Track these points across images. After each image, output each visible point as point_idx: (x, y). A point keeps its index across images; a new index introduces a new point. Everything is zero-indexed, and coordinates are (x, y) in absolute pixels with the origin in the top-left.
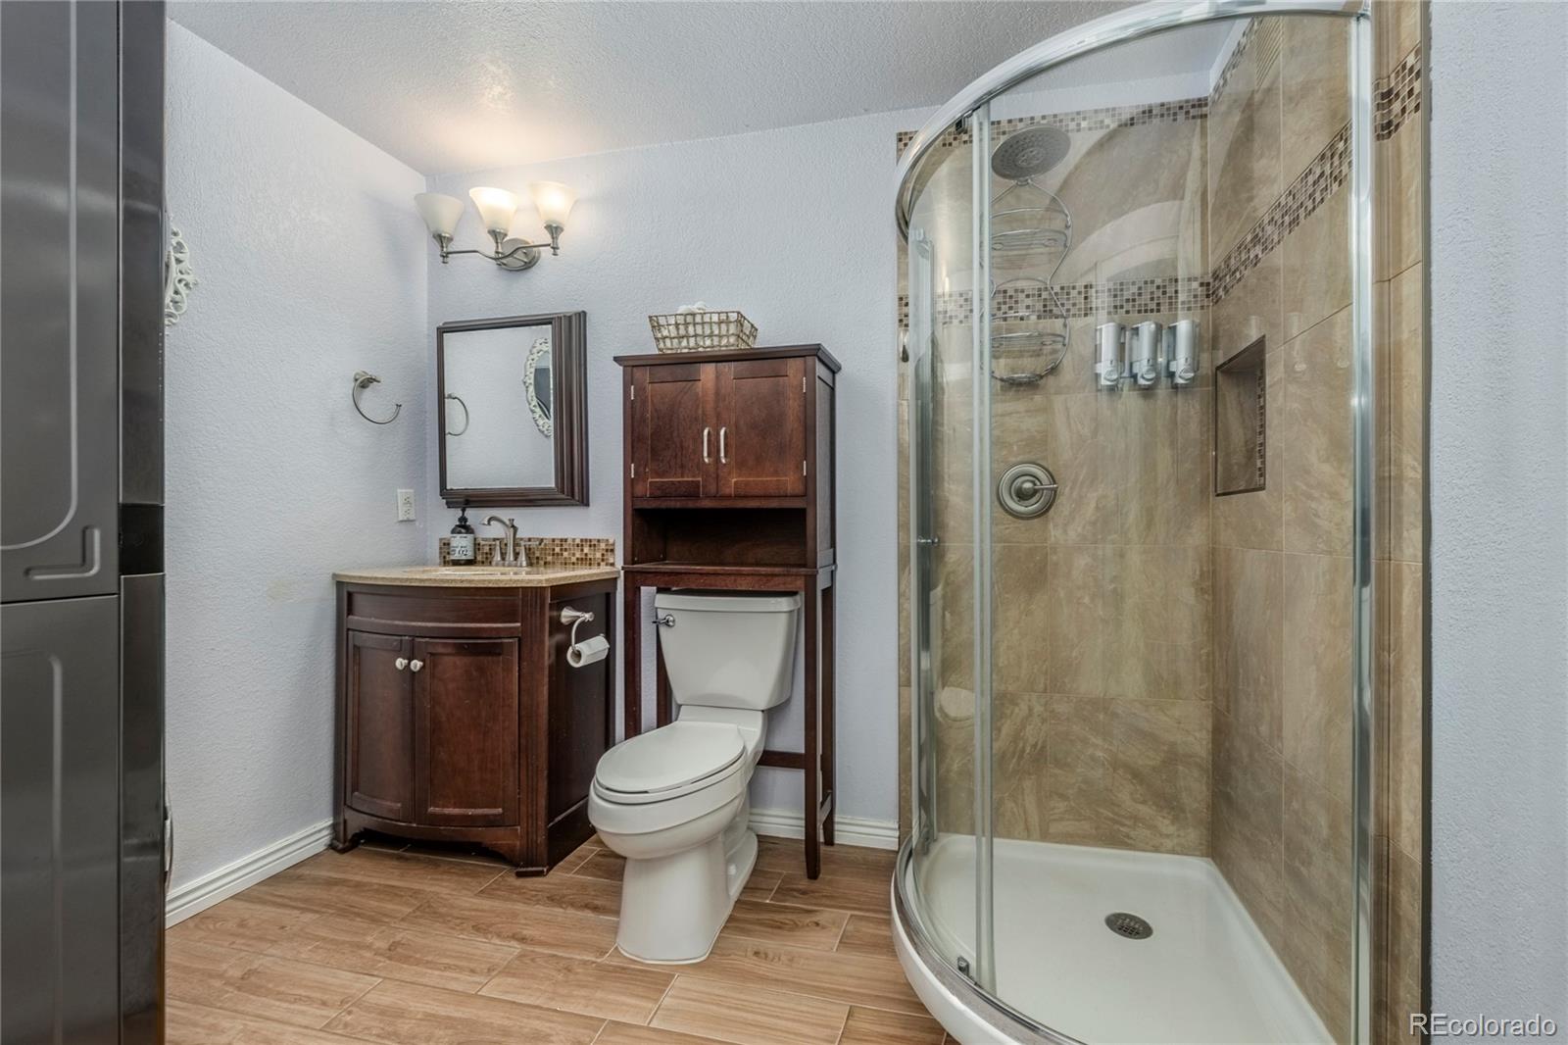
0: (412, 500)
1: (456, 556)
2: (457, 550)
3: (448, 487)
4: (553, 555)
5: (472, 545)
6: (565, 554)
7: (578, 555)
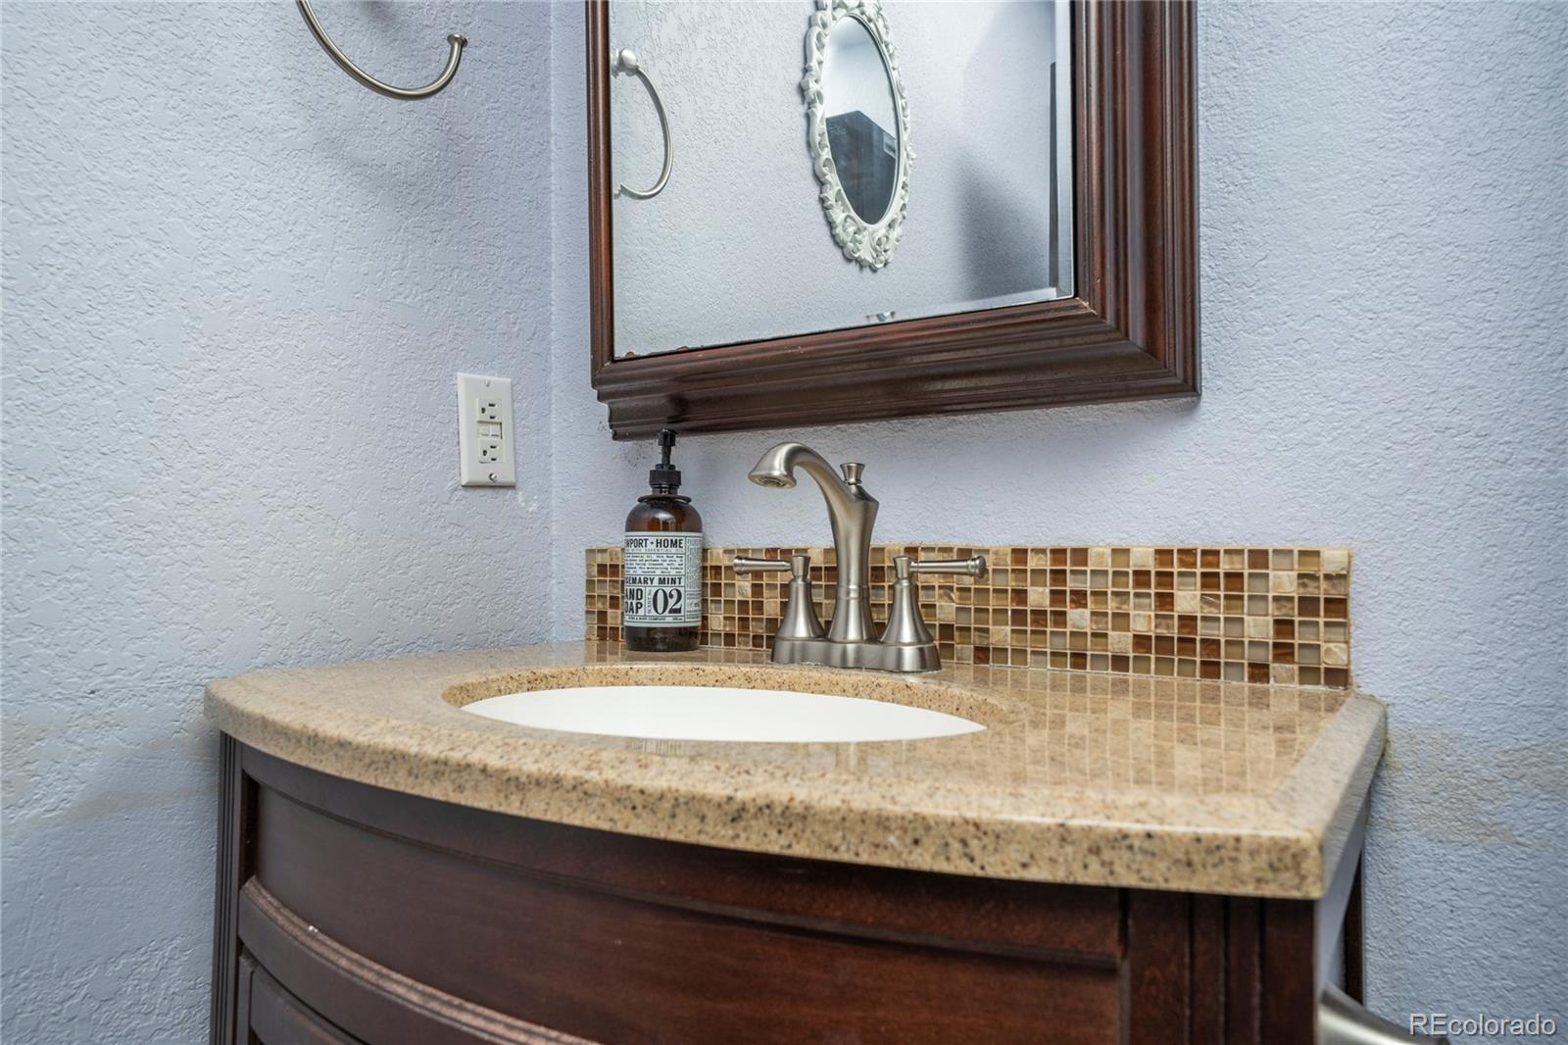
0: (503, 413)
1: (645, 617)
2: (648, 591)
3: (620, 352)
4: (1019, 616)
5: (696, 575)
6: (1079, 618)
7: (1143, 620)
